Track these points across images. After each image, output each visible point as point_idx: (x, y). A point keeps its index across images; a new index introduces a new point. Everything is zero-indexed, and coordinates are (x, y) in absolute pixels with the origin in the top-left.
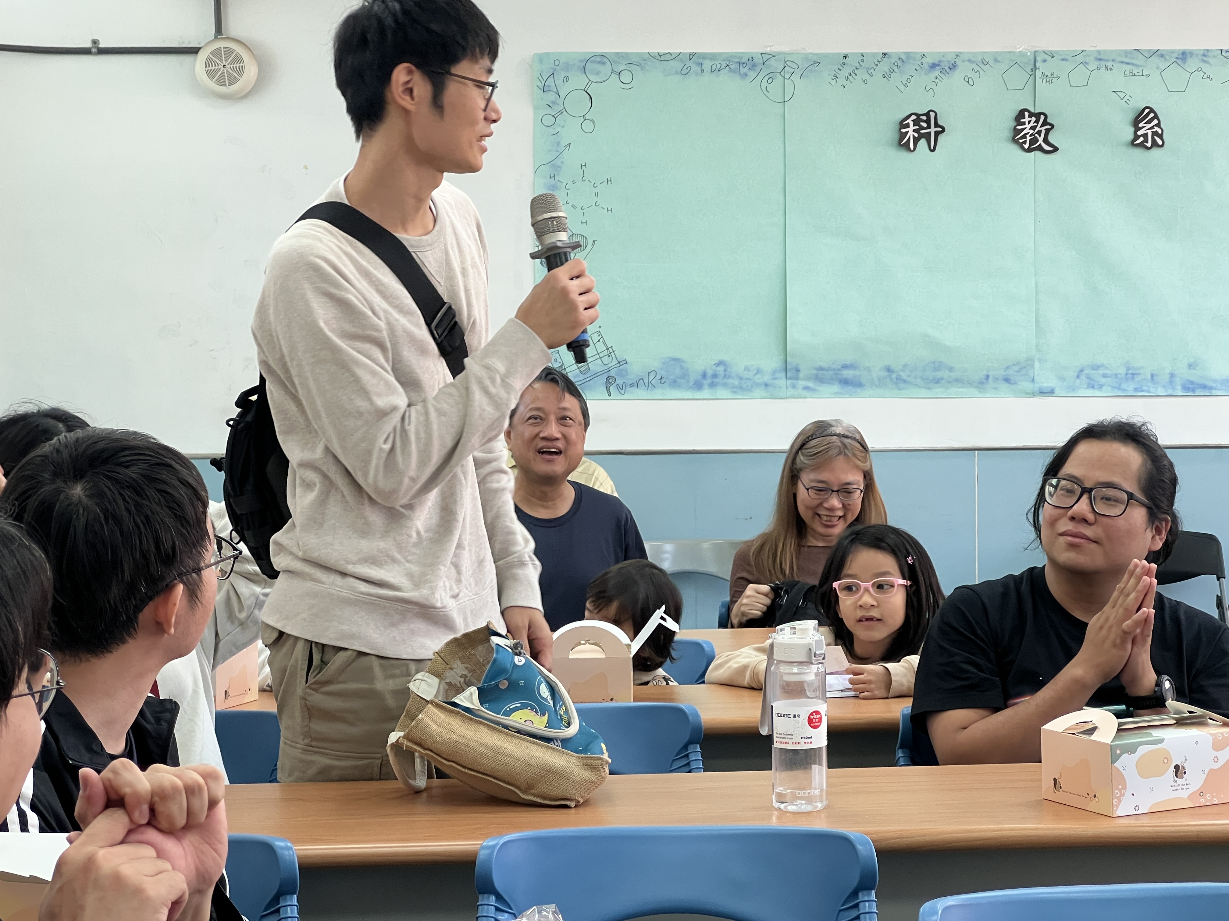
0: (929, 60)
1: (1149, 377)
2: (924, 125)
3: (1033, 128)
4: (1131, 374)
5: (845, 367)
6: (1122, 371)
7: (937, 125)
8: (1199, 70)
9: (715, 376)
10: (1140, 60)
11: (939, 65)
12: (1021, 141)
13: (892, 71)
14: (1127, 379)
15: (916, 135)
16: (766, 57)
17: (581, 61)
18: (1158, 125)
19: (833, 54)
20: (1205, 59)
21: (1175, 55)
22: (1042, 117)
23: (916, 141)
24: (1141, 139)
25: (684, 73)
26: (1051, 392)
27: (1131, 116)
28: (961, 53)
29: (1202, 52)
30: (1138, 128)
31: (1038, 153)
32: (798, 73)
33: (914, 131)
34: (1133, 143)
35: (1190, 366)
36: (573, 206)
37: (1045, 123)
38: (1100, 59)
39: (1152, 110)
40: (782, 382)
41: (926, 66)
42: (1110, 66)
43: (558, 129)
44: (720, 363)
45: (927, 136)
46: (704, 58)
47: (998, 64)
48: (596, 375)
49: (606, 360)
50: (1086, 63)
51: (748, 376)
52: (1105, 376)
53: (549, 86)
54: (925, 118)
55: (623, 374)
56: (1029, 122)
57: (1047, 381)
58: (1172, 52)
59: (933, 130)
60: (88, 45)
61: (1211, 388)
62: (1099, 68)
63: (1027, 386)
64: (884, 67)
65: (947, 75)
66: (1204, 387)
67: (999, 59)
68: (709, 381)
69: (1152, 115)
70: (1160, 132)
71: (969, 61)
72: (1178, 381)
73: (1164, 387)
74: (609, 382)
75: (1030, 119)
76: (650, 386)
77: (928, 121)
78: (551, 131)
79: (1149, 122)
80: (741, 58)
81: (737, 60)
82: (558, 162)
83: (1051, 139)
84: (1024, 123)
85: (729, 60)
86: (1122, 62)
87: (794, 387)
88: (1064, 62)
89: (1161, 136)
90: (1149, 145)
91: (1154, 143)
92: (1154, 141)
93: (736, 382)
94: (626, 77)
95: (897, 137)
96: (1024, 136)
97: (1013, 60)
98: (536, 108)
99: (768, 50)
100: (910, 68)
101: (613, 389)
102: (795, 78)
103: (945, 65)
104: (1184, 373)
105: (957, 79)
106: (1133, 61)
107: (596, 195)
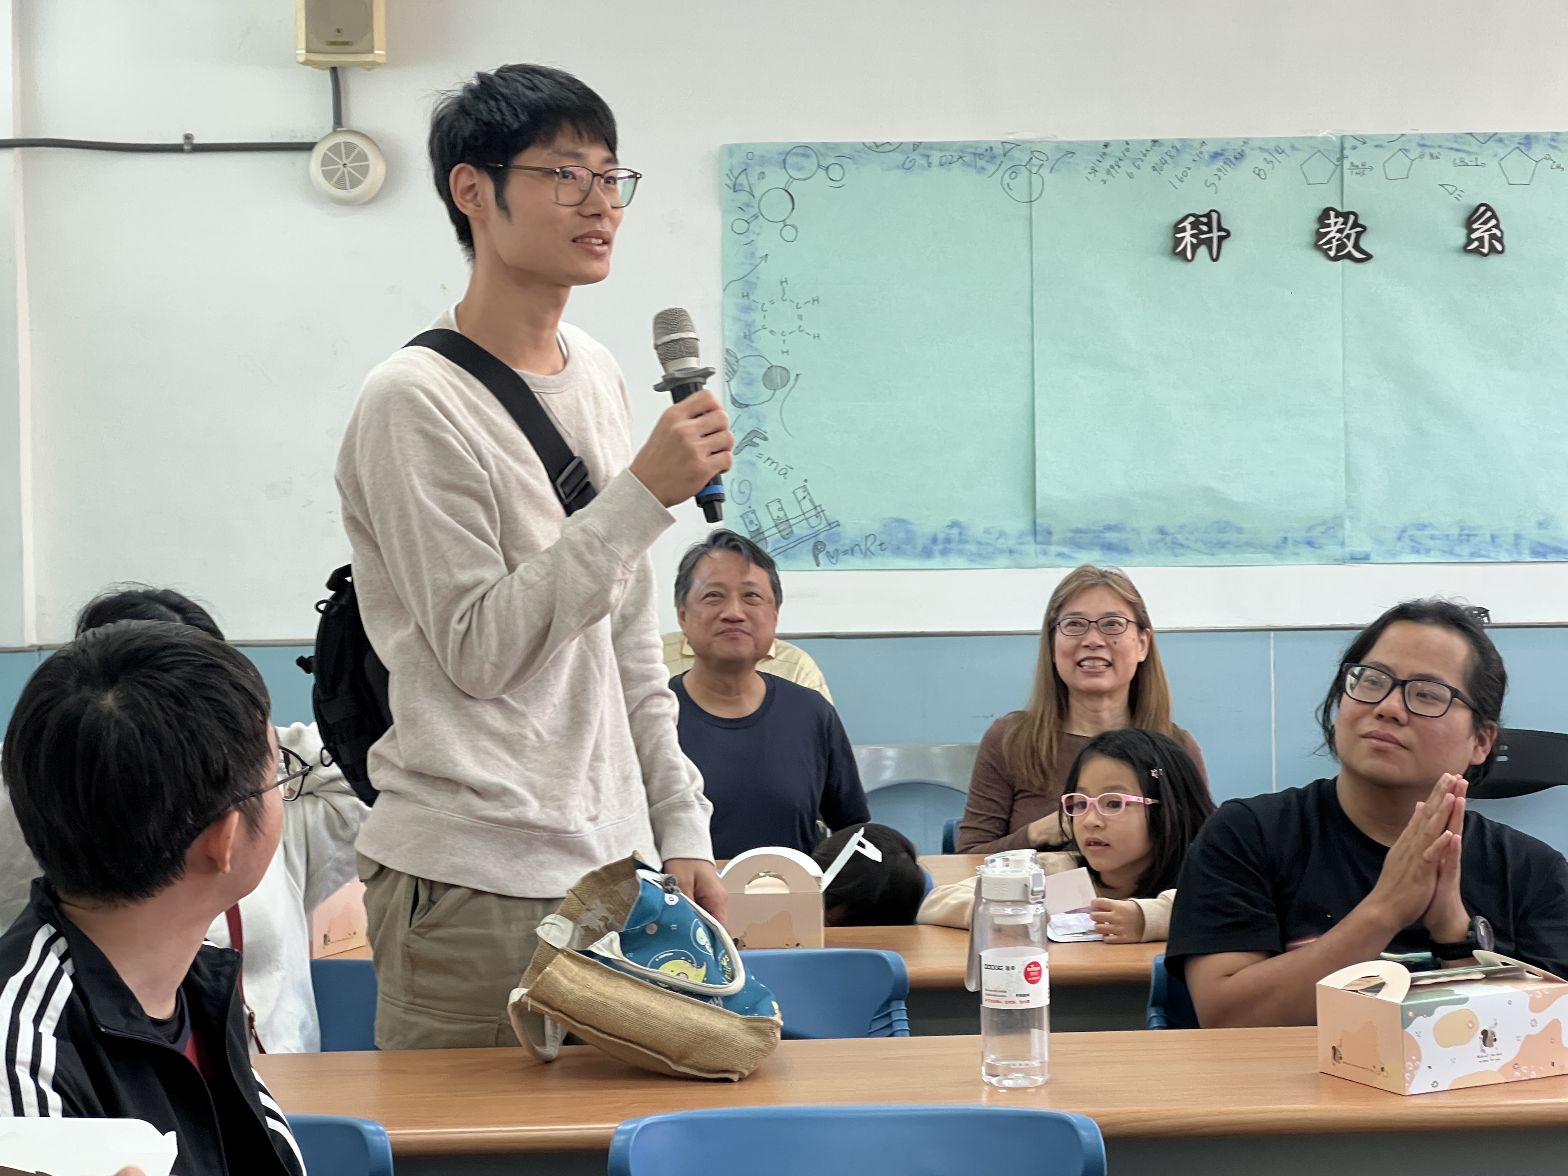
0: (1210, 148)
1: (1488, 538)
2: (1205, 228)
3: (1340, 231)
4: (1466, 536)
5: (1108, 528)
6: (1455, 531)
7: (1220, 229)
8: (1548, 157)
9: (948, 540)
10: (1473, 147)
11: (1222, 155)
12: (1325, 247)
13: (1163, 161)
14: (1461, 542)
15: (1195, 241)
16: (1008, 146)
17: (780, 154)
18: (1497, 226)
19: (1091, 142)
20: (1554, 144)
21: (1517, 140)
22: (1352, 218)
23: (1194, 248)
24: (1476, 244)
25: (906, 167)
26: (1364, 559)
27: (1463, 216)
28: (1249, 139)
29: (1549, 136)
30: (1471, 231)
31: (1347, 262)
32: (1048, 165)
33: (1192, 236)
34: (1465, 249)
35: (1540, 525)
36: (772, 332)
37: (1355, 225)
38: (1423, 146)
39: (1489, 208)
40: (1031, 547)
41: (1206, 156)
42: (1436, 154)
43: (753, 237)
44: (954, 525)
45: (1208, 242)
46: (932, 148)
47: (1295, 152)
48: (801, 540)
49: (814, 521)
50: (1406, 150)
51: (990, 541)
52: (1433, 538)
53: (741, 185)
54: (1205, 220)
55: (835, 538)
56: (1336, 223)
57: (1360, 543)
58: (1513, 135)
59: (1215, 235)
60: (180, 140)
62: (1422, 156)
63: (1336, 550)
64: (1154, 157)
65: (1232, 166)
66: (1558, 550)
67: (1297, 146)
68: (939, 547)
69: (1489, 214)
70: (1499, 234)
71: (1260, 148)
72: (1525, 544)
73: (1507, 551)
74: (817, 549)
75: (1336, 220)
76: (867, 553)
77: (1209, 224)
78: (744, 239)
79: (1485, 223)
80: (977, 148)
81: (973, 151)
82: (752, 278)
83: (1363, 244)
84: (1329, 226)
85: (962, 151)
86: (1451, 149)
87: (1045, 553)
88: (1378, 149)
89: (1500, 240)
90: (1485, 251)
91: (1492, 249)
92: (1491, 246)
93: (973, 548)
94: (835, 173)
95: (1170, 243)
96: (1329, 242)
97: (1315, 147)
98: (725, 211)
99: (1010, 138)
100: (1186, 158)
101: (822, 557)
102: (1044, 172)
103: (1230, 155)
104: (1532, 533)
105: (1244, 170)
106: (1464, 147)
107: (800, 318)
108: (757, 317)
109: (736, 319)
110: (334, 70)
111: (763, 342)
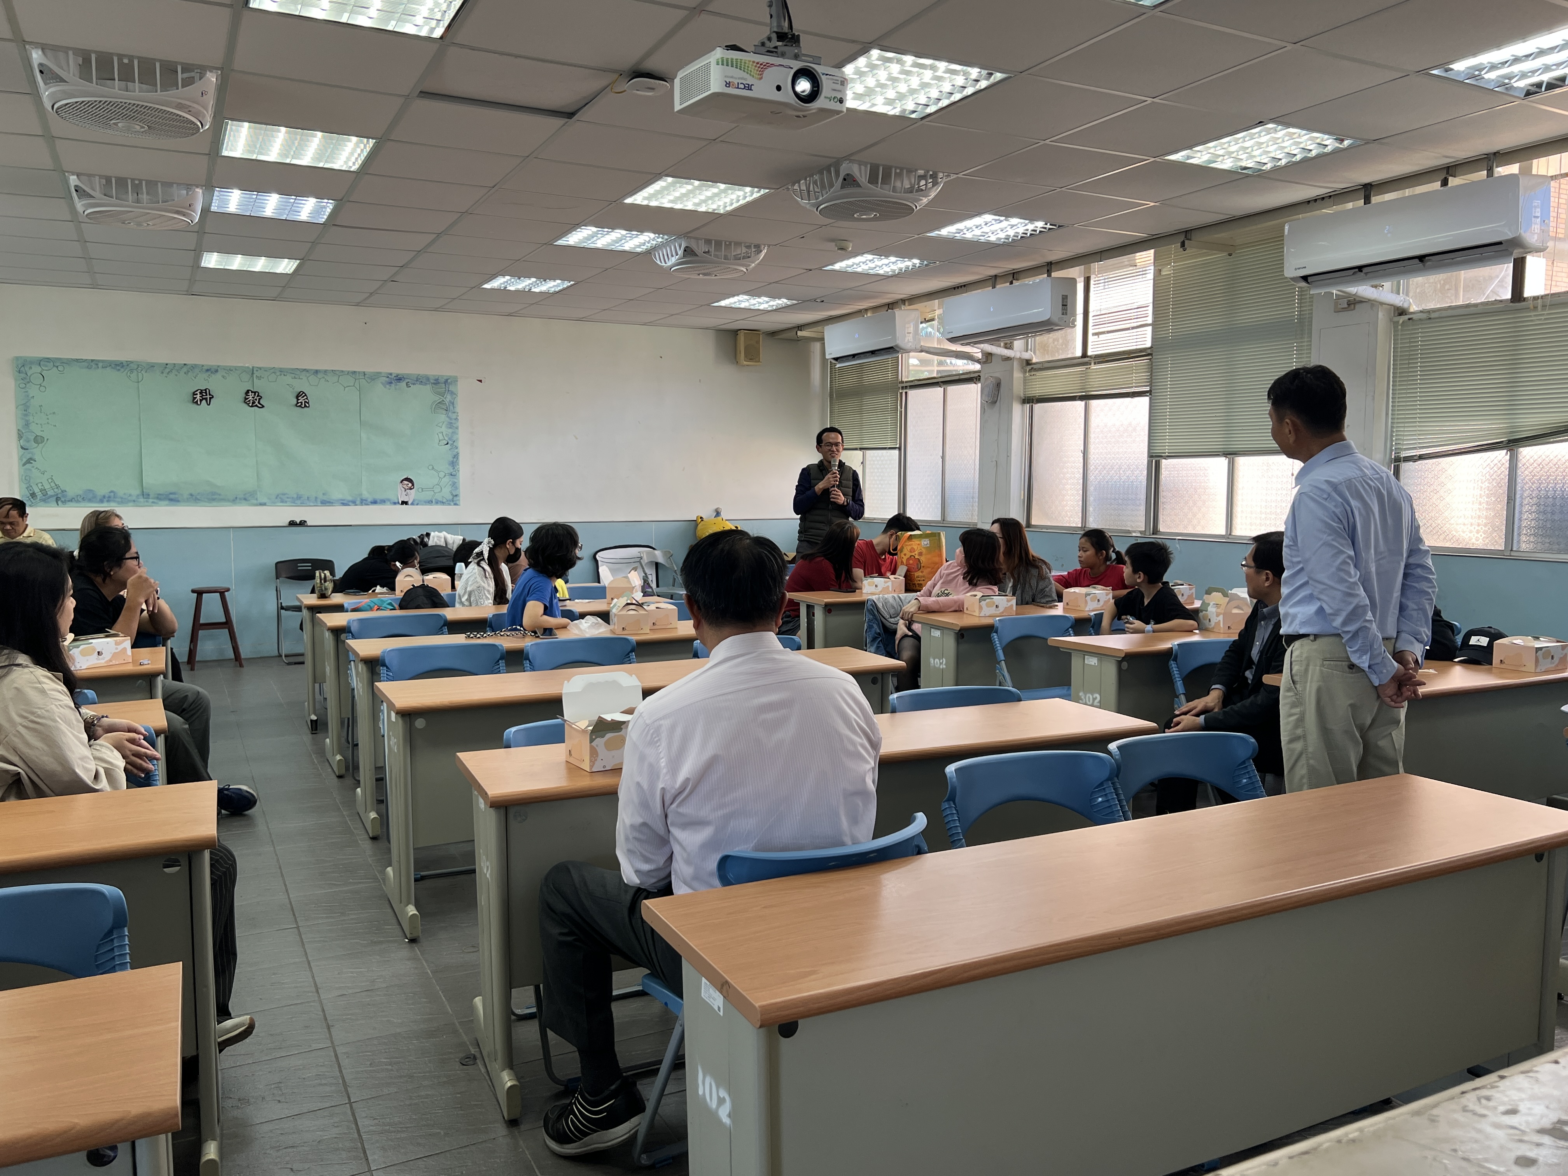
0: (206, 368)
2: (204, 395)
3: (253, 398)
4: (299, 497)
5: (171, 494)
6: (295, 496)
7: (209, 395)
8: (323, 378)
9: (109, 497)
10: (298, 372)
11: (210, 370)
12: (248, 403)
13: (188, 371)
16: (128, 363)
17: (38, 360)
18: (307, 399)
19: (160, 363)
20: (326, 373)
21: (313, 371)
22: (257, 393)
23: (201, 401)
24: (300, 404)
25: (89, 367)
26: (264, 504)
27: (296, 395)
28: (220, 365)
29: (324, 371)
30: (298, 400)
31: (256, 408)
32: (144, 370)
33: (200, 397)
34: (296, 405)
35: (324, 494)
36: (36, 423)
37: (258, 396)
38: (281, 371)
39: (304, 393)
40: (142, 500)
41: (204, 370)
42: (286, 374)
43: (27, 389)
44: (112, 492)
45: (206, 399)
46: (98, 362)
47: (236, 371)
48: (51, 496)
49: (56, 490)
50: (275, 372)
51: (126, 497)
52: (288, 498)
53: (22, 371)
54: (204, 392)
55: (64, 496)
56: (251, 395)
57: (263, 500)
59: (208, 397)
62: (280, 375)
63: (255, 502)
64: (185, 369)
65: (213, 374)
66: (329, 502)
67: (237, 369)
70: (308, 401)
71: (224, 369)
72: (319, 501)
73: (313, 502)
74: (57, 500)
76: (78, 501)
77: (206, 393)
78: (24, 390)
79: (303, 397)
80: (117, 362)
81: (115, 363)
82: (28, 404)
83: (261, 402)
84: (249, 395)
85: (110, 363)
86: (291, 373)
87: (147, 502)
88: (265, 372)
89: (308, 403)
90: (303, 406)
91: (305, 406)
93: (120, 500)
94: (60, 368)
95: (192, 399)
96: (249, 401)
97: (243, 370)
98: (16, 380)
99: (129, 360)
100: (196, 370)
101: (59, 502)
102: (143, 372)
103: (213, 370)
104: (321, 497)
105: (218, 376)
106: (295, 373)
107: (48, 419)
108: (31, 418)
109: (22, 418)
111: (33, 427)
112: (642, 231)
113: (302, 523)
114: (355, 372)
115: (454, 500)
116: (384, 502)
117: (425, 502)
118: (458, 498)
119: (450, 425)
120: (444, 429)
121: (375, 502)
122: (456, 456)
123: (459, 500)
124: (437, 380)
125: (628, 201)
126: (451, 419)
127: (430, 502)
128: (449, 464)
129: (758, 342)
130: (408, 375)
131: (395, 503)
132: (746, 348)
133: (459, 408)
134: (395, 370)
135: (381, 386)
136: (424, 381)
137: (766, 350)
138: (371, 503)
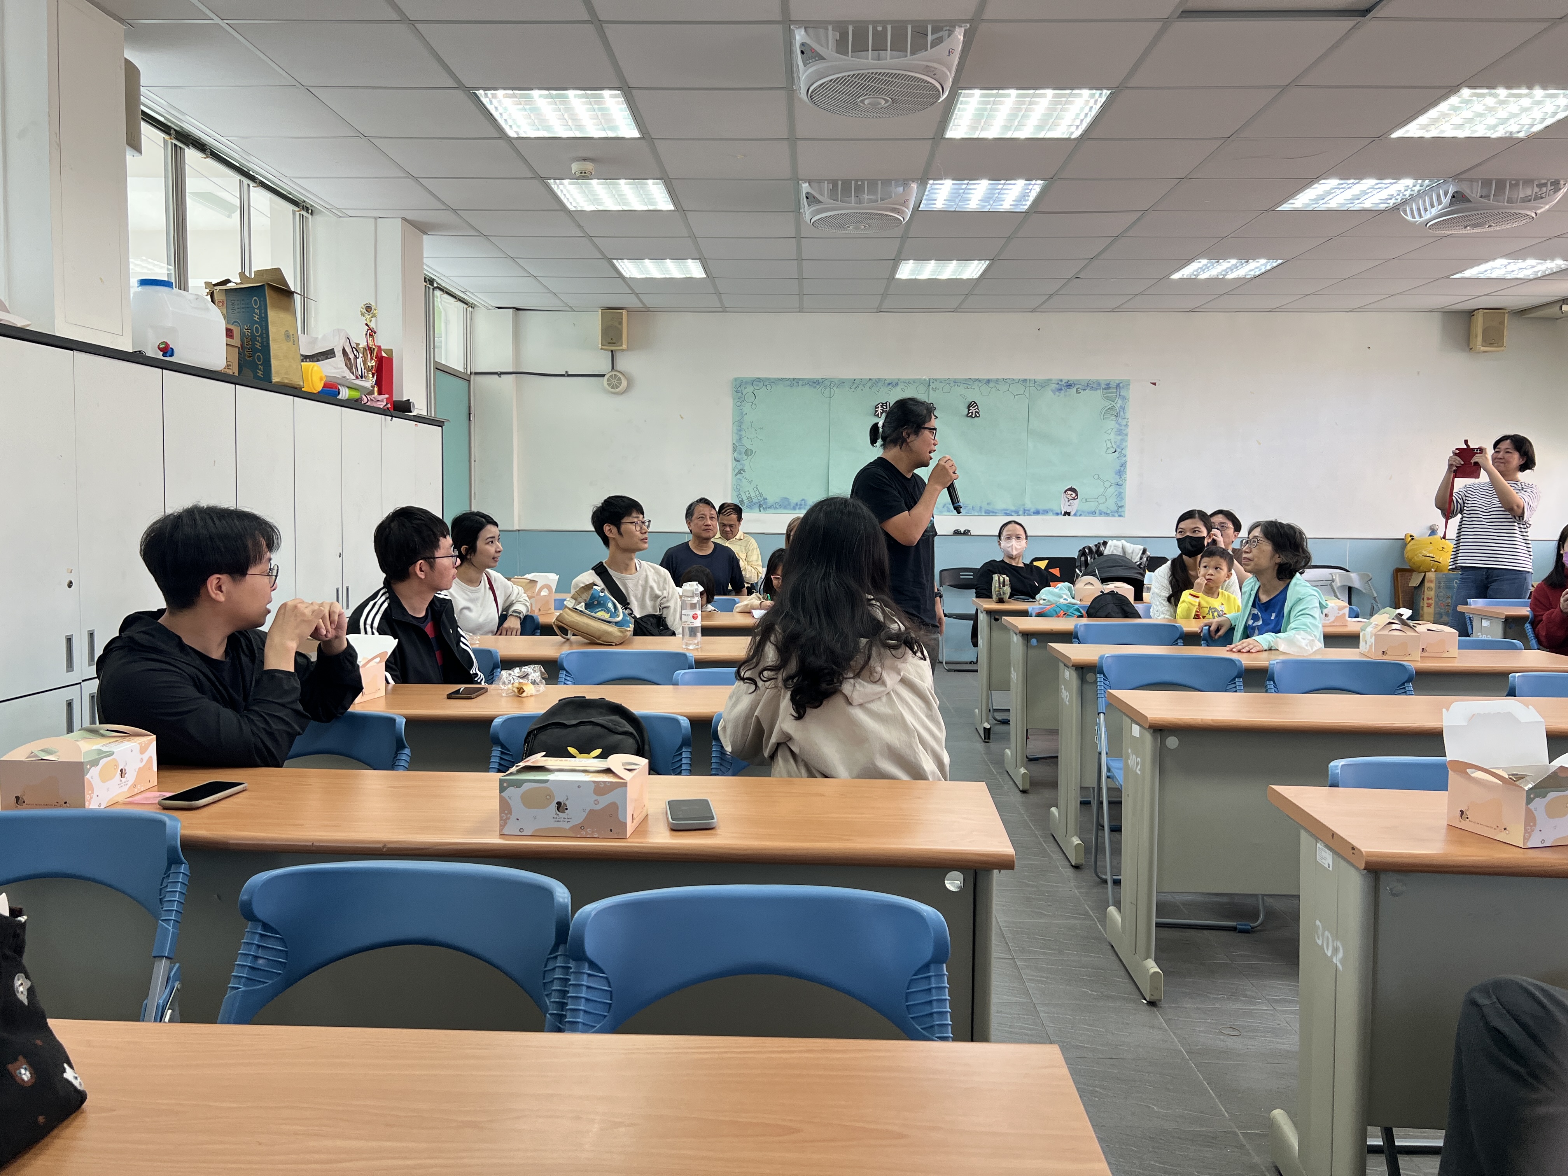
0: (888, 382)
1: (971, 508)
4: (965, 507)
8: (995, 387)
9: (801, 505)
10: (971, 382)
11: (891, 384)
13: (873, 385)
16: (824, 380)
17: (751, 381)
18: (978, 408)
19: (850, 379)
20: (997, 382)
21: (985, 381)
24: (971, 414)
25: (791, 386)
27: (967, 405)
28: (900, 379)
29: (996, 380)
30: (969, 410)
32: (836, 386)
34: (967, 416)
35: (988, 504)
36: (748, 437)
38: (955, 382)
39: (975, 403)
41: (886, 384)
42: (959, 385)
43: (742, 407)
44: (803, 500)
46: (799, 380)
47: (915, 383)
48: (755, 503)
49: (759, 498)
50: (950, 383)
53: (739, 390)
55: (765, 503)
58: (984, 379)
60: (564, 373)
61: (996, 513)
62: (954, 386)
64: (870, 384)
65: (895, 387)
66: (993, 512)
67: (916, 381)
68: (798, 507)
70: (978, 411)
71: (904, 382)
72: (983, 510)
73: (978, 512)
74: (760, 506)
76: (775, 508)
78: (739, 408)
79: (974, 407)
80: (814, 380)
81: (812, 381)
82: (742, 420)
85: (809, 381)
86: (964, 383)
88: (941, 383)
89: (978, 413)
90: (973, 416)
91: (976, 415)
92: (975, 414)
94: (769, 387)
95: (874, 412)
97: (921, 382)
98: (734, 399)
99: (824, 377)
100: (880, 384)
101: (761, 509)
102: (835, 388)
103: (894, 383)
104: (985, 506)
105: (899, 389)
106: (968, 383)
107: (756, 433)
108: (743, 433)
109: (737, 434)
110: (612, 351)
111: (745, 441)
112: (1397, 176)
113: (966, 533)
114: (1025, 380)
115: (1118, 511)
116: (1047, 512)
117: (1089, 513)
118: (1123, 510)
119: (1120, 432)
120: (1112, 436)
121: (1037, 513)
122: (1123, 465)
123: (1124, 511)
124: (1108, 384)
125: (1397, 134)
126: (1120, 425)
127: (1093, 513)
128: (1116, 474)
129: (1502, 323)
130: (1079, 380)
131: (1057, 514)
132: (1485, 331)
133: (1128, 415)
134: (1067, 376)
135: (1051, 393)
136: (1095, 386)
137: (1512, 331)
138: (1034, 513)
